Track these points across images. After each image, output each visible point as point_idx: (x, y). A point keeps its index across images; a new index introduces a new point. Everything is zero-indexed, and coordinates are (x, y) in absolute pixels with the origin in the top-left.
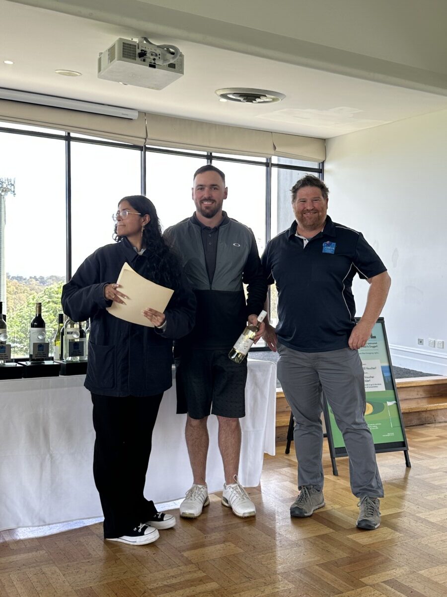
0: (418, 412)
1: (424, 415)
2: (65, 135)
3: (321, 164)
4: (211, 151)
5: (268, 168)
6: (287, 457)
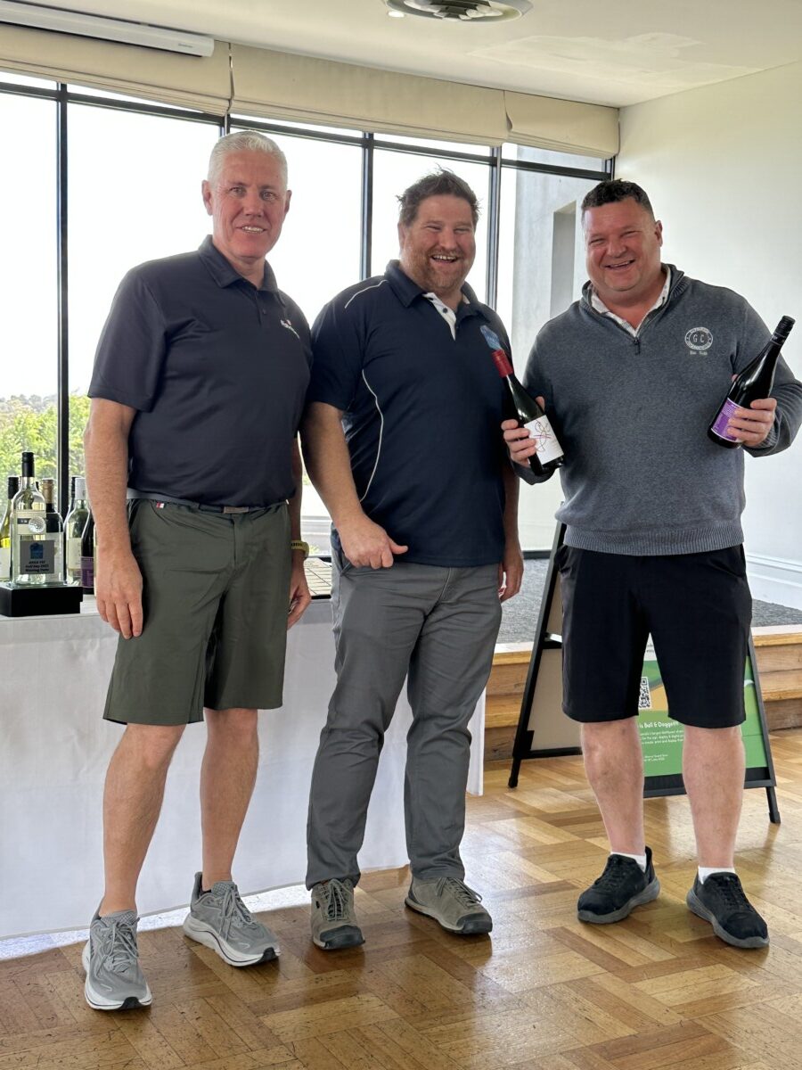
2: (55, 89)
3: (609, 162)
4: (371, 130)
5: (495, 169)
6: (511, 795)
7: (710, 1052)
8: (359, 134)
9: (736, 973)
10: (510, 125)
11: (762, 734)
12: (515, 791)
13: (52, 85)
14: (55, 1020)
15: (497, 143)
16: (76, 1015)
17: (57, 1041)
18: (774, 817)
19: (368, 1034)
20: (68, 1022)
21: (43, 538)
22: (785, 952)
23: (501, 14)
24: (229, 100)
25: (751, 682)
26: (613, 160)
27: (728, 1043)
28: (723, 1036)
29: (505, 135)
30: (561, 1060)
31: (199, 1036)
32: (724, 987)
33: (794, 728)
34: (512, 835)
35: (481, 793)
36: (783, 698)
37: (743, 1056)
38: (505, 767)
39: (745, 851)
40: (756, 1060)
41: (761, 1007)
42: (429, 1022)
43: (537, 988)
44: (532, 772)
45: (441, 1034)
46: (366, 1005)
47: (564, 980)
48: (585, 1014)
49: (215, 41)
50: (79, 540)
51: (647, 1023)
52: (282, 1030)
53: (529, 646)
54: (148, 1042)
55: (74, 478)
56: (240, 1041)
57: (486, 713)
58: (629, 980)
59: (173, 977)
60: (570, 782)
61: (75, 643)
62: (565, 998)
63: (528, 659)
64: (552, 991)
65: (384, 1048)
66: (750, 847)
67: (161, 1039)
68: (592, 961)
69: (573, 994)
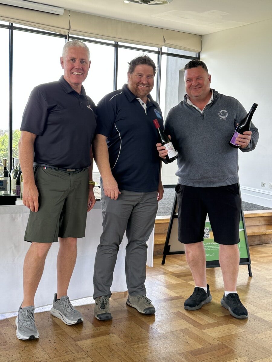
0: (259, 235)
1: (264, 238)
2: (9, 25)
3: (198, 54)
4: (117, 41)
5: (159, 55)
6: (163, 267)
7: (228, 353)
8: (113, 43)
9: (237, 327)
10: (165, 40)
11: (247, 247)
12: (164, 266)
13: (8, 24)
14: (6, 343)
15: (160, 47)
16: (13, 341)
17: (6, 350)
18: (250, 275)
19: (113, 348)
20: (11, 344)
21: (3, 179)
22: (253, 320)
23: (162, 3)
24: (69, 30)
25: (243, 229)
26: (199, 53)
27: (234, 351)
28: (232, 348)
29: (163, 44)
30: (178, 356)
31: (55, 348)
32: (233, 332)
33: (257, 245)
34: (162, 280)
35: (152, 266)
36: (254, 235)
37: (239, 355)
38: (160, 257)
39: (241, 286)
40: (243, 356)
41: (245, 338)
42: (133, 343)
43: (171, 332)
44: (170, 259)
45: (138, 347)
46: (112, 338)
47: (179, 329)
48: (186, 341)
49: (64, 9)
50: (16, 180)
51: (207, 344)
52: (83, 346)
53: (169, 217)
54: (38, 351)
55: (14, 159)
56: (69, 350)
57: (154, 239)
58: (201, 329)
59: (46, 329)
60: (182, 263)
61: (14, 215)
62: (180, 335)
63: (169, 221)
64: (175, 333)
65: (118, 352)
66: (242, 285)
67: (42, 349)
68: (189, 323)
69: (182, 334)
